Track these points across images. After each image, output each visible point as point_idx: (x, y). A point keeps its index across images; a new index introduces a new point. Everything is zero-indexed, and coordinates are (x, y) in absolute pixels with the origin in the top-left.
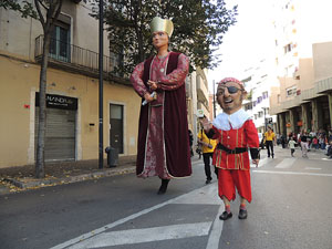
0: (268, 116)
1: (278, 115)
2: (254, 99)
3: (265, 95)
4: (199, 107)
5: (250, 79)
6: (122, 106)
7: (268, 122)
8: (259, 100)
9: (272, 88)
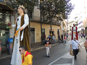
0: (82, 28)
1: (85, 28)
2: (78, 23)
3: (82, 22)
4: (63, 27)
5: (77, 17)
6: (44, 29)
7: (83, 30)
8: (80, 23)
9: (84, 20)
